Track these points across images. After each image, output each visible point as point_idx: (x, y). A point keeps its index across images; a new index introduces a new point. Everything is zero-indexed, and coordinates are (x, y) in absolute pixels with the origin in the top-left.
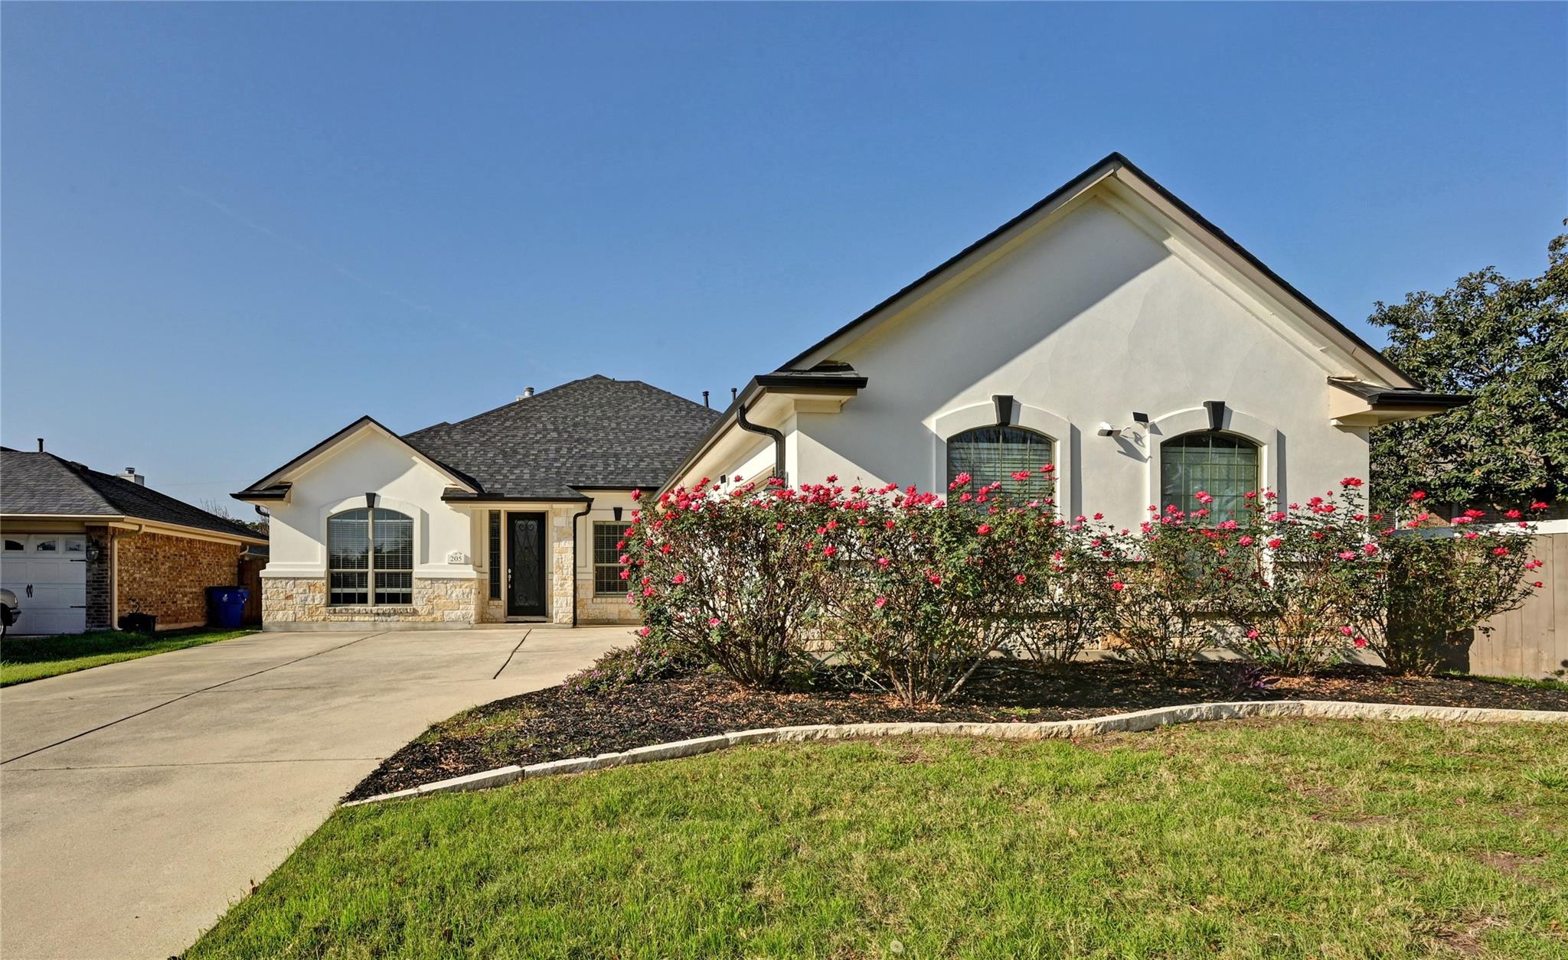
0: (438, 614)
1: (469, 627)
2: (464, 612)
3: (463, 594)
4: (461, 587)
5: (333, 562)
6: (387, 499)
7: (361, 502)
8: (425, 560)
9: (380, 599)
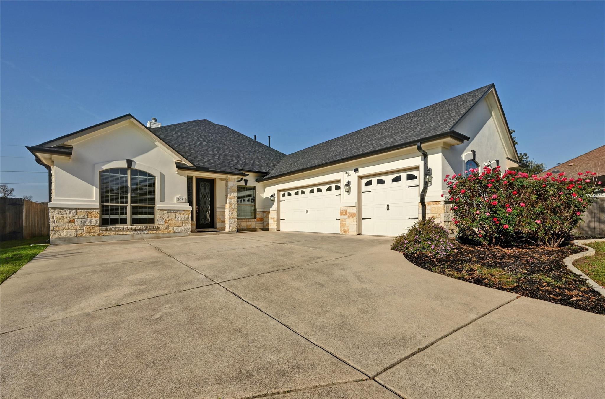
0: (170, 229)
1: (188, 235)
2: (185, 227)
3: (185, 218)
4: (183, 214)
5: (103, 199)
6: (139, 164)
7: (123, 164)
8: (162, 200)
9: (135, 221)
